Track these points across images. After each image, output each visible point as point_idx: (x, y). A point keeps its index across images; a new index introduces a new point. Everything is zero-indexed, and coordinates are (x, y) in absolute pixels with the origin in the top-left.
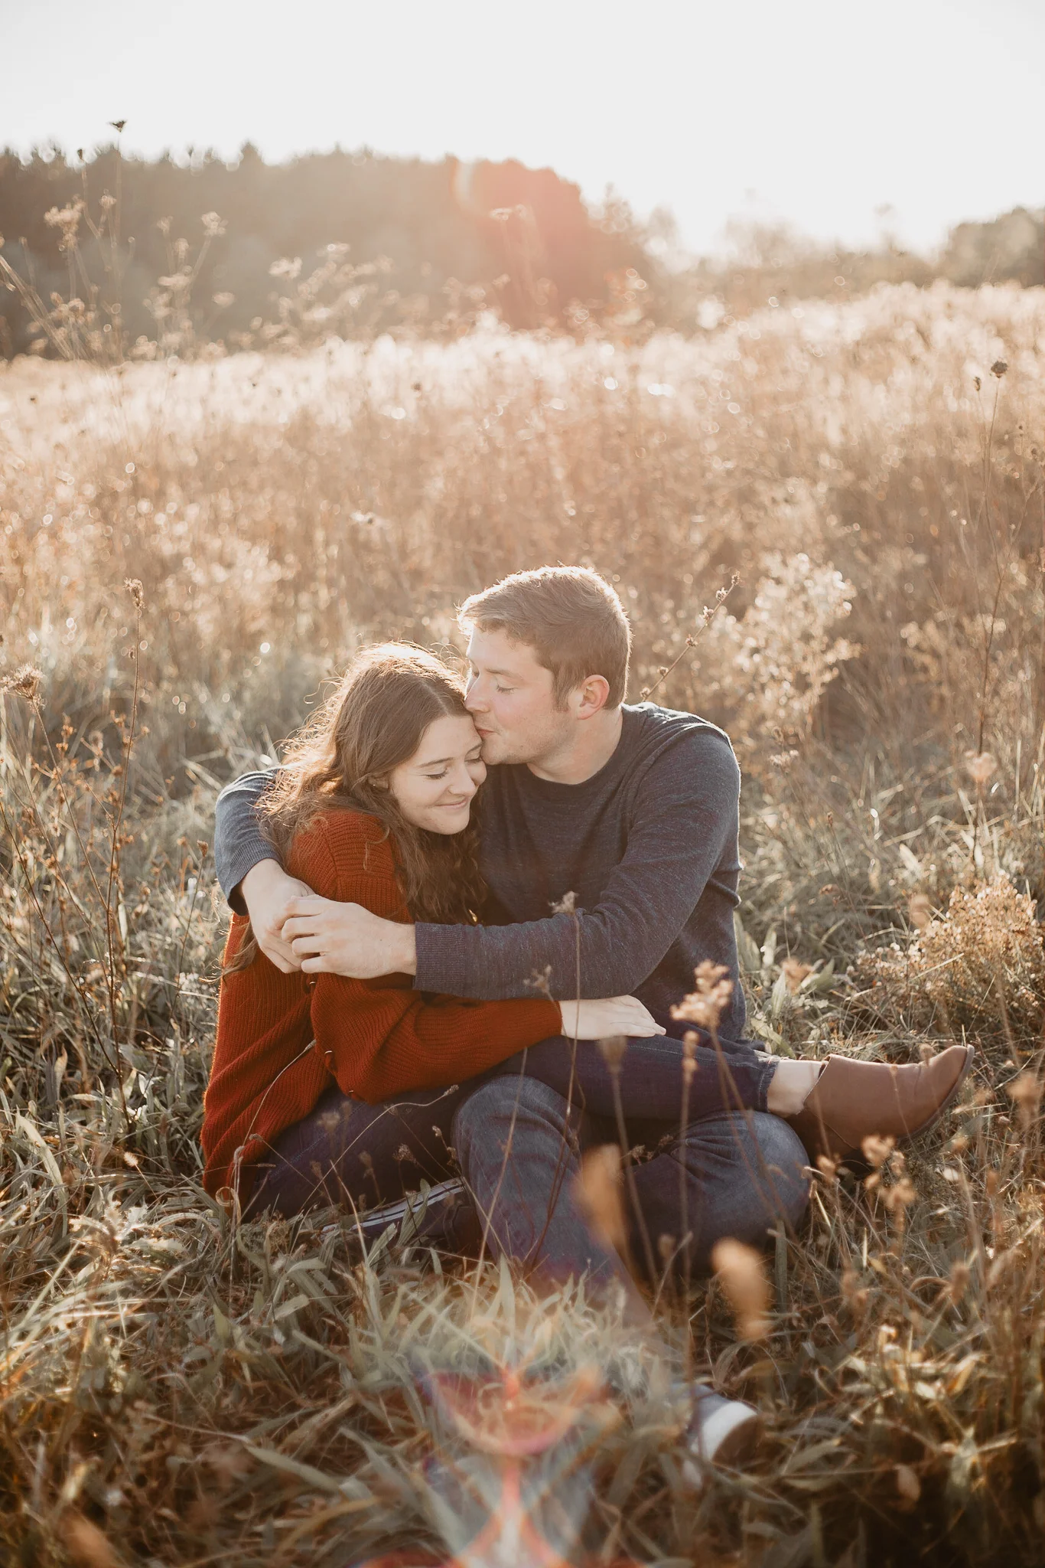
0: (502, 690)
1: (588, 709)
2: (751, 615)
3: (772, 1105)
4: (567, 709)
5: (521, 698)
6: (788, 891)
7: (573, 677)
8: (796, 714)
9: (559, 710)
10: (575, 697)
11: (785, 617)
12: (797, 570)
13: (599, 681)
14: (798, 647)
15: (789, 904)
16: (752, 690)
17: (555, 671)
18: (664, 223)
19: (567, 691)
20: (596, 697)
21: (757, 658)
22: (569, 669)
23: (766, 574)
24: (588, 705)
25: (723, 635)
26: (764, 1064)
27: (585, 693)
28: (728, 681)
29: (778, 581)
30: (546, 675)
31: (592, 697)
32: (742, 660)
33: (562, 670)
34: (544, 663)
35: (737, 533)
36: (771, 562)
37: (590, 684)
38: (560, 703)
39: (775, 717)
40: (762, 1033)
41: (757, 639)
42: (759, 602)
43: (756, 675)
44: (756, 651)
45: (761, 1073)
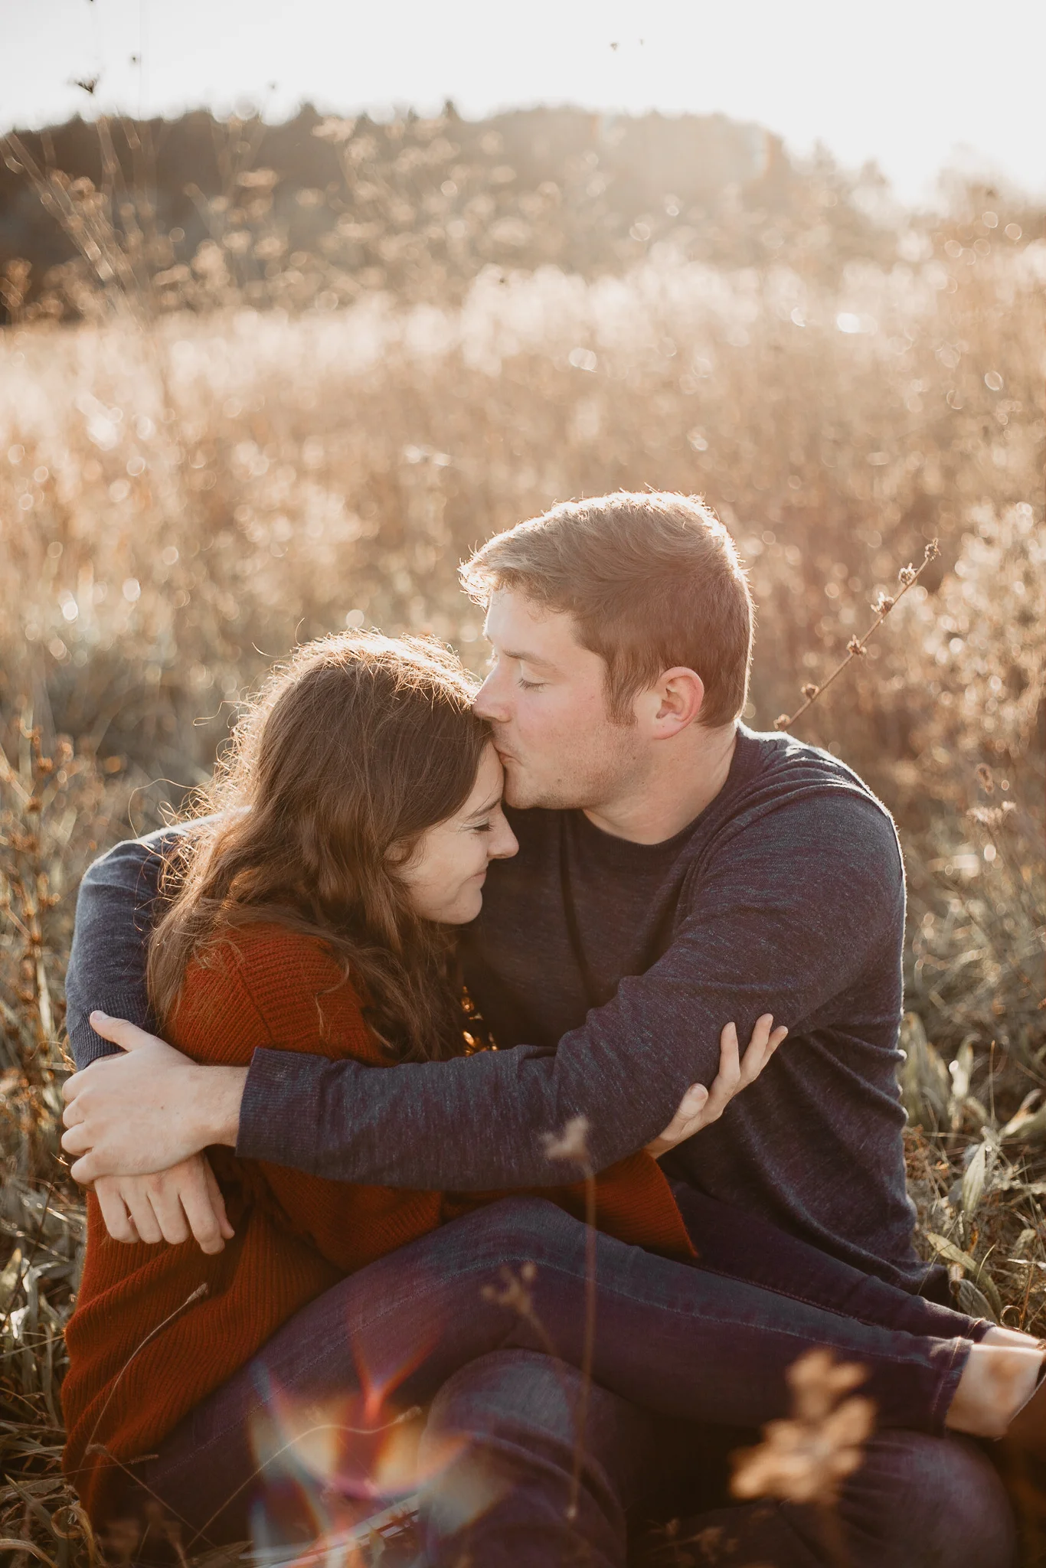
0: (528, 685)
1: (670, 723)
2: (948, 587)
3: (953, 1421)
4: (631, 721)
5: (554, 701)
6: (992, 975)
7: (641, 670)
8: (1009, 727)
9: (617, 722)
10: (647, 703)
11: (996, 591)
12: (1015, 527)
13: (686, 677)
14: (1014, 635)
15: (992, 993)
16: (945, 688)
17: (609, 656)
18: (873, 176)
19: (632, 691)
20: (683, 702)
21: (957, 645)
22: (633, 655)
23: (972, 530)
24: (670, 716)
25: (909, 615)
26: (944, 1355)
27: (665, 696)
28: (915, 676)
29: (989, 541)
30: (594, 663)
31: (679, 704)
32: (932, 646)
33: (621, 658)
34: (591, 643)
35: (933, 481)
36: (981, 514)
37: (672, 681)
38: (619, 710)
39: (978, 725)
40: (945, 1254)
41: (955, 618)
42: (961, 568)
43: (954, 669)
44: (951, 636)
45: (938, 1376)
